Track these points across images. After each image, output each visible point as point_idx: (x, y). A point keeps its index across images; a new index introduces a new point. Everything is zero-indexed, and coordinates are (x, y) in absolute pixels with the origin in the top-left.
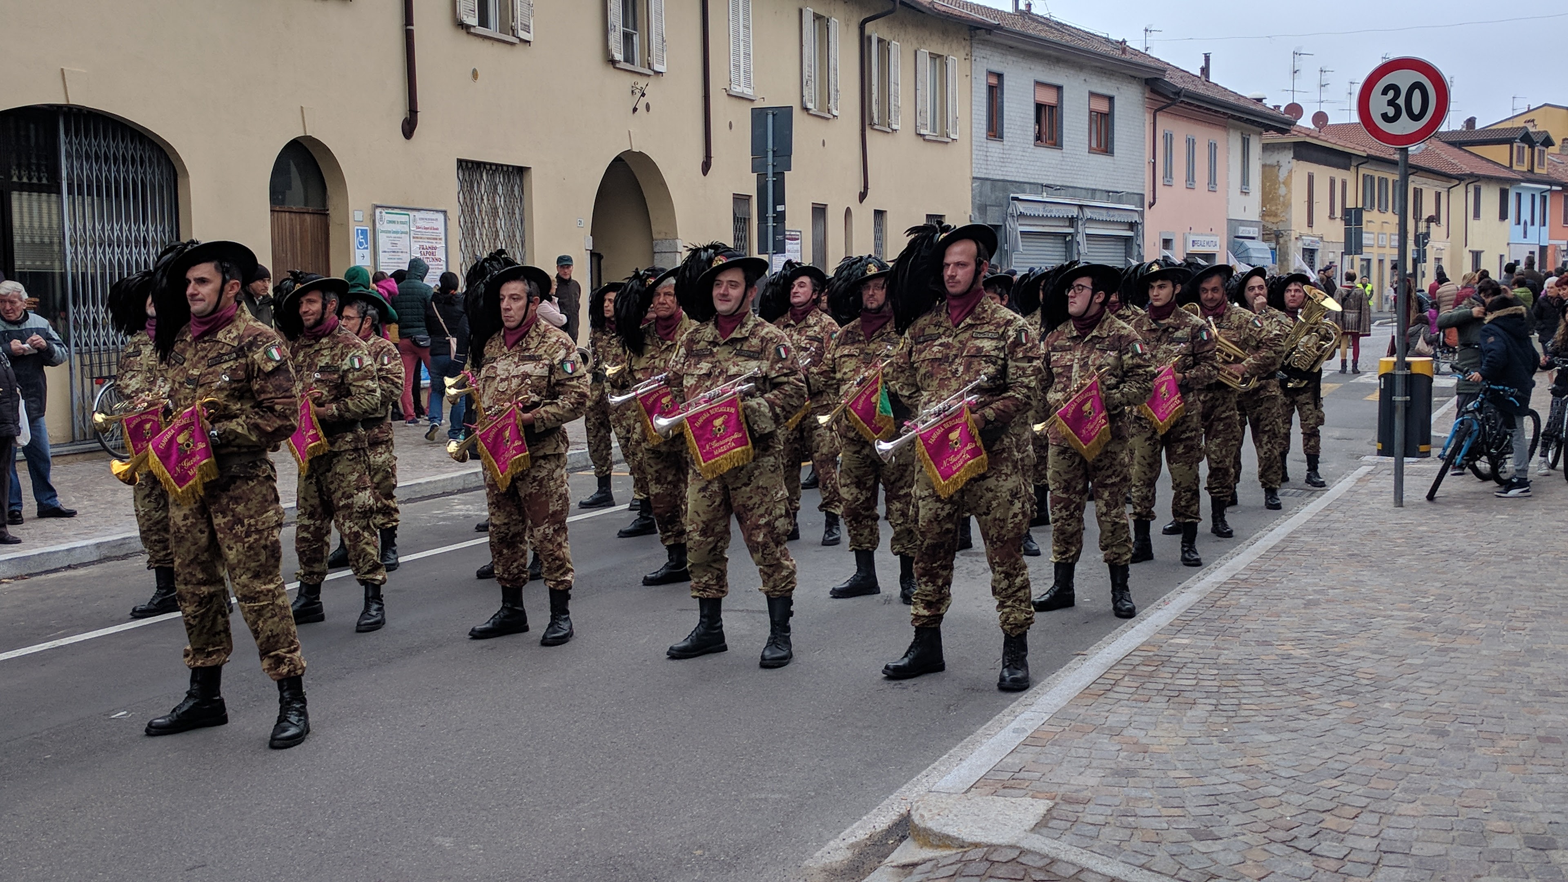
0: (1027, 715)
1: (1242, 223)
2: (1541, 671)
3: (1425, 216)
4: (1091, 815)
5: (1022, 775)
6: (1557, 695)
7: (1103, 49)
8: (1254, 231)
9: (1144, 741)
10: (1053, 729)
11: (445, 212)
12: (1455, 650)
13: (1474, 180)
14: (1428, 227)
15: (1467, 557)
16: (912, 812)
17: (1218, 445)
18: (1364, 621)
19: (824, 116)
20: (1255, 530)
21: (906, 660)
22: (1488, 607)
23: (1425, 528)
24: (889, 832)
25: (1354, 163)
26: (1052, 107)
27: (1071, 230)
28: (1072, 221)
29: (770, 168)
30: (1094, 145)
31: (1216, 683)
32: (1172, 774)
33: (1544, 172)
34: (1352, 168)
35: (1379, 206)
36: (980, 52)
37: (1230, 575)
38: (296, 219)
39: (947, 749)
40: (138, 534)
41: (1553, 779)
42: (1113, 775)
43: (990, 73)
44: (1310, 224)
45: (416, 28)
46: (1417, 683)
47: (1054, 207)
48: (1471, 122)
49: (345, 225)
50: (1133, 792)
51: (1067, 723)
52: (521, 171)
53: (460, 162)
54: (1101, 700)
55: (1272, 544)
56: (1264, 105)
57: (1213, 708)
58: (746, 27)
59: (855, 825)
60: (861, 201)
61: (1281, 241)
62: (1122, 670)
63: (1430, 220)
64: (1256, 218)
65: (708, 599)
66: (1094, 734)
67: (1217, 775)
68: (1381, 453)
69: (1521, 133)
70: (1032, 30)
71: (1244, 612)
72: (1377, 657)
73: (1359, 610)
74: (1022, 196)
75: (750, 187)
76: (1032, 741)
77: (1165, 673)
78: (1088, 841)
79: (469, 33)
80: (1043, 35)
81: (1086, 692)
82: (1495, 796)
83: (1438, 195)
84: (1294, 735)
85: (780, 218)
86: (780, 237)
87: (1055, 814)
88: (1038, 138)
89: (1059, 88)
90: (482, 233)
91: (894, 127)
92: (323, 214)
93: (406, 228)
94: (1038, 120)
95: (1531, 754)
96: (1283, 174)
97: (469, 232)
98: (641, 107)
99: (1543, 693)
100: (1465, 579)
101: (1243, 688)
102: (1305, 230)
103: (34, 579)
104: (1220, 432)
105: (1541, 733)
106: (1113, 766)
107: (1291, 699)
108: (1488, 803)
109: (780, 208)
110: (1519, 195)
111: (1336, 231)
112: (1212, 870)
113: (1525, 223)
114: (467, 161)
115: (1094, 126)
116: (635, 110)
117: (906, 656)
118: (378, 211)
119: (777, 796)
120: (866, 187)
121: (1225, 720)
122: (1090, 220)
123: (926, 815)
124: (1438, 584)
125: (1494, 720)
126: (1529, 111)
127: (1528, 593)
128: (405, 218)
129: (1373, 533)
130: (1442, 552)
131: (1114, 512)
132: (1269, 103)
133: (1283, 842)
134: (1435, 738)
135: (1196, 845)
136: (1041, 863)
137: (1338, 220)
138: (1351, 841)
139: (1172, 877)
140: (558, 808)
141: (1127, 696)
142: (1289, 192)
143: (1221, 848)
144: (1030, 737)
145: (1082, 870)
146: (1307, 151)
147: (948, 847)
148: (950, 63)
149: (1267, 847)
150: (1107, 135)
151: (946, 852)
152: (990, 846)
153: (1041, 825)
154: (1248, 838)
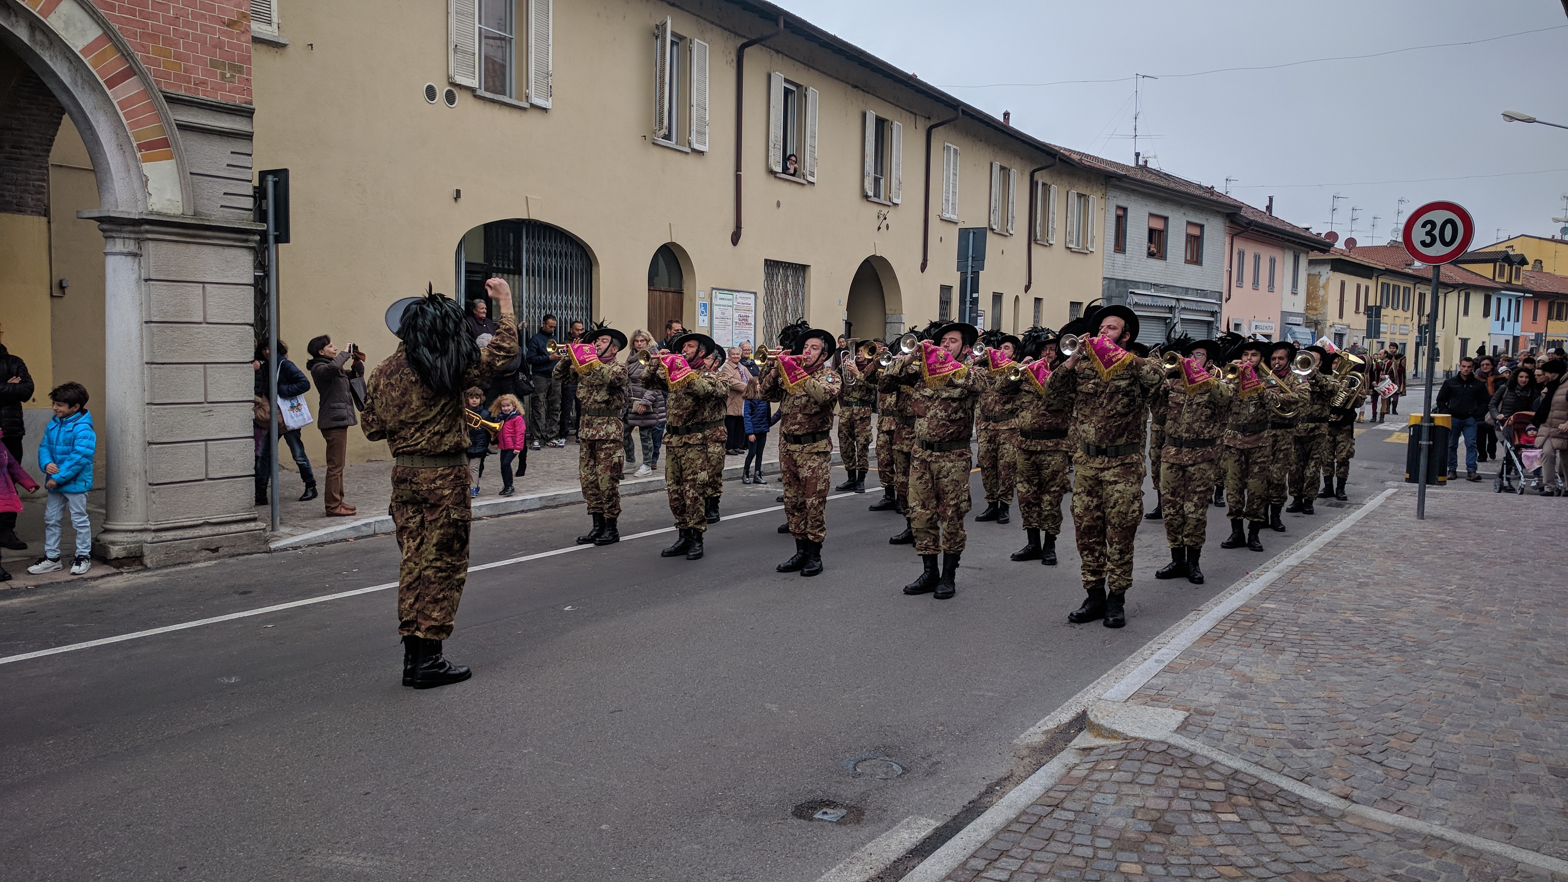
0: (1162, 650)
1: (1291, 314)
2: (1546, 645)
4: (1217, 723)
5: (1164, 692)
7: (1198, 192)
8: (1299, 320)
9: (1250, 675)
10: (1183, 662)
11: (755, 293)
12: (1477, 625)
13: (1466, 289)
15: (1479, 559)
16: (1089, 713)
18: (1403, 599)
19: (1004, 234)
21: (1084, 609)
23: (1442, 536)
24: (1070, 724)
25: (1375, 275)
26: (1160, 232)
27: (1172, 316)
28: (1171, 309)
29: (970, 268)
30: (1189, 258)
31: (1298, 637)
32: (1273, 699)
33: (1520, 283)
34: (1374, 278)
36: (1112, 193)
37: (1300, 560)
38: (663, 295)
39: (1106, 671)
42: (1229, 697)
43: (1118, 207)
44: (1341, 316)
45: (742, 173)
46: (1450, 647)
47: (1159, 300)
49: (693, 300)
50: (1245, 710)
51: (1193, 658)
52: (804, 268)
53: (766, 260)
54: (1215, 643)
55: (1328, 540)
56: (1311, 233)
57: (1297, 654)
59: (1046, 718)
60: (1026, 292)
61: (1319, 327)
62: (1229, 624)
64: (1302, 311)
66: (1213, 667)
67: (1306, 702)
68: (1408, 480)
69: (1503, 255)
70: (1149, 178)
71: (1313, 588)
72: (1418, 626)
73: (1398, 591)
74: (1137, 291)
75: (954, 281)
76: (1169, 669)
77: (1260, 627)
78: (1216, 743)
79: (776, 177)
80: (1156, 182)
81: (1204, 637)
82: (1521, 735)
84: (1360, 678)
85: (975, 302)
86: (975, 315)
87: (1190, 722)
89: (1166, 219)
90: (778, 308)
91: (1051, 242)
92: (680, 292)
93: (730, 303)
94: (1150, 240)
95: (1547, 705)
96: (1322, 281)
97: (769, 307)
98: (883, 227)
99: (1551, 661)
100: (1478, 574)
101: (1318, 642)
102: (1337, 320)
103: (502, 518)
106: (1229, 691)
107: (1355, 652)
108: (1516, 739)
109: (975, 295)
110: (1499, 300)
111: (1360, 322)
112: (1308, 770)
113: (1503, 319)
114: (771, 261)
115: (1189, 245)
116: (879, 228)
117: (1082, 607)
118: (714, 292)
119: (990, 694)
120: (1030, 282)
121: (1307, 664)
122: (1184, 309)
123: (1099, 715)
124: (1458, 577)
125: (1513, 679)
126: (1509, 239)
127: (1528, 587)
128: (730, 297)
129: (1404, 537)
130: (1458, 553)
132: (1314, 231)
133: (1360, 755)
134: (1469, 688)
135: (1295, 751)
136: (1184, 755)
137: (1362, 314)
138: (1412, 759)
139: (1279, 773)
140: (845, 691)
141: (1234, 642)
142: (1327, 293)
143: (1313, 754)
144: (1168, 666)
145: (1213, 763)
146: (1341, 265)
147: (1116, 738)
148: (1091, 200)
149: (1348, 757)
150: (1198, 251)
151: (1114, 742)
152: (1146, 740)
153: (1182, 728)
154: (1333, 749)
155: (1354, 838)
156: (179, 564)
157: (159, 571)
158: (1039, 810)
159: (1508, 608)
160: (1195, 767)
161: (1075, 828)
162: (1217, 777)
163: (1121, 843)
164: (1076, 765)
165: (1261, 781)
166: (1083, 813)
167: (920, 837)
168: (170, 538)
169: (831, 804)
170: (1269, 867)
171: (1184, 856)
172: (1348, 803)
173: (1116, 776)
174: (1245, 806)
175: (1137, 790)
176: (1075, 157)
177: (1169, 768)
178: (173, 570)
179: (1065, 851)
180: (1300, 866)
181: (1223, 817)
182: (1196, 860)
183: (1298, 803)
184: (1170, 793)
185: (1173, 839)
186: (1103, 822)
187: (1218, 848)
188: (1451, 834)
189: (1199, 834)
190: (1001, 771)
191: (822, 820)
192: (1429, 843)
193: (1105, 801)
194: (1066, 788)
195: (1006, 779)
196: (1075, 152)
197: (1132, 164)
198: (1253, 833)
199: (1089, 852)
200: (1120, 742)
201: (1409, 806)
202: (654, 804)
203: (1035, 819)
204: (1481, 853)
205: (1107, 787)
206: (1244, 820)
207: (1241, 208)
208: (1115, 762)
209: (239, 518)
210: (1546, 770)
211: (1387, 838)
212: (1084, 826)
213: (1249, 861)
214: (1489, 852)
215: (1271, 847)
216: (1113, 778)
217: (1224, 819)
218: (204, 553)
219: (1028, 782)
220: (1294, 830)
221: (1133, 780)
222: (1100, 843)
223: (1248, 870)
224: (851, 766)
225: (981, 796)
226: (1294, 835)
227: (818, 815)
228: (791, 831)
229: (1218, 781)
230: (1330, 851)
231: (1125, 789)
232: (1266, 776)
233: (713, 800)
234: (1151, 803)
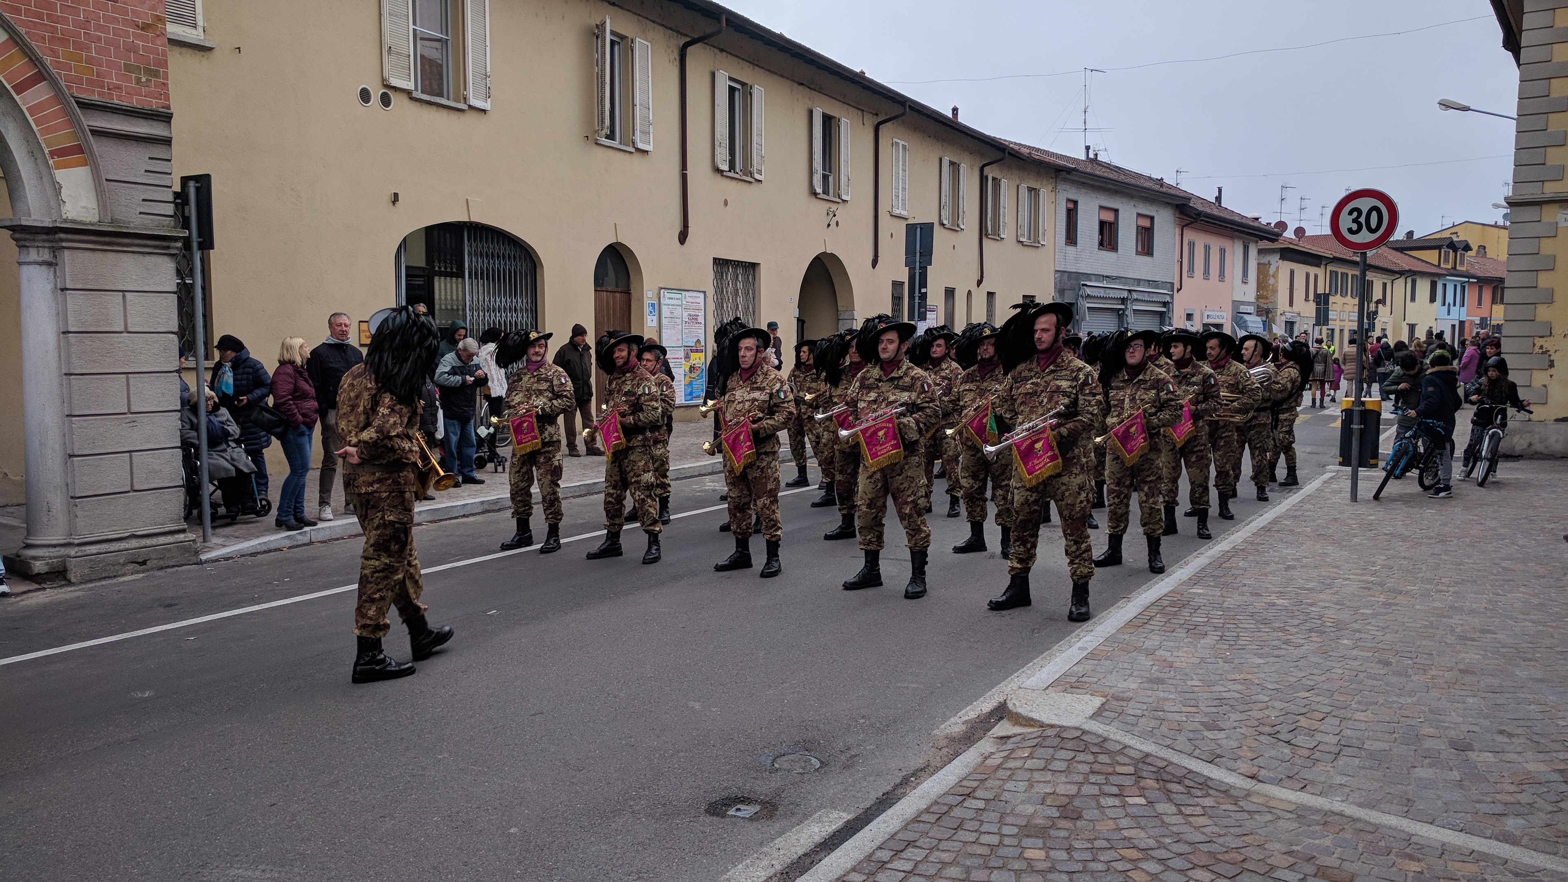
0: (1088, 638)
1: (1242, 303)
2: (1461, 622)
3: (1375, 299)
4: (1133, 709)
5: (1083, 679)
6: (1473, 640)
7: (1147, 184)
8: (1251, 309)
9: (1170, 659)
10: (1106, 648)
11: (705, 292)
12: (1396, 604)
13: (1412, 274)
14: (1377, 307)
16: (1008, 702)
17: (1220, 456)
18: (1328, 581)
19: (955, 229)
20: (1248, 516)
21: (1004, 597)
22: (1421, 575)
23: (1373, 518)
24: (991, 713)
25: (1324, 263)
26: (1111, 224)
27: (1123, 307)
28: (1123, 301)
29: (918, 264)
30: (1140, 249)
31: (1221, 621)
32: (1189, 683)
33: (1464, 269)
34: (1322, 266)
35: (1341, 292)
36: (1062, 186)
37: (1231, 546)
38: (611, 295)
39: (1032, 659)
40: (509, 495)
41: (1471, 700)
42: (1148, 682)
43: (1069, 201)
44: (1291, 304)
45: (688, 172)
46: (1368, 627)
47: (1111, 291)
48: (1410, 234)
49: (641, 300)
50: (1162, 695)
51: (1117, 645)
52: (754, 266)
53: (715, 259)
54: (1140, 630)
55: (1262, 525)
56: (1260, 223)
57: (1219, 638)
58: (904, 170)
59: (968, 708)
60: (978, 286)
61: (1270, 316)
62: (1155, 610)
63: (1378, 302)
64: (1250, 301)
65: (871, 551)
66: (1135, 653)
67: (1222, 685)
68: (1341, 464)
69: (1448, 242)
70: (1099, 171)
71: (1241, 572)
72: (1338, 607)
73: (1324, 574)
74: (1089, 283)
75: (904, 277)
76: (1092, 656)
77: (1185, 613)
78: (1130, 727)
79: (722, 175)
80: (1106, 174)
81: (1129, 624)
82: (1427, 710)
83: (1385, 285)
84: (1277, 660)
85: (923, 297)
86: (923, 310)
87: (1107, 708)
88: (1101, 244)
89: (1116, 211)
90: (728, 306)
91: (1002, 236)
92: (628, 293)
93: (679, 302)
94: (1101, 232)
95: (1454, 681)
96: (1272, 270)
97: (719, 306)
98: (833, 223)
99: (1463, 638)
100: (1403, 554)
101: (1240, 625)
102: (1287, 308)
103: (443, 523)
104: (1222, 447)
105: (1461, 666)
106: (1148, 676)
107: (1275, 634)
108: (1421, 715)
109: (923, 290)
110: (1445, 285)
111: (1309, 309)
112: (1218, 751)
113: (1449, 304)
114: (719, 259)
115: (1140, 237)
116: (829, 225)
117: (1004, 594)
118: (662, 291)
119: (915, 685)
120: (982, 277)
121: (1227, 647)
122: (1137, 300)
123: (1017, 704)
124: (1383, 557)
125: (1425, 656)
126: (1454, 226)
128: (679, 296)
129: (1335, 520)
130: (1386, 535)
131: (1151, 500)
132: (1263, 221)
133: (1269, 735)
134: (1381, 666)
135: (1206, 733)
136: (1097, 741)
137: (1311, 302)
138: (1319, 737)
139: (1189, 755)
140: (770, 686)
141: (1158, 628)
142: (1277, 282)
143: (1224, 736)
144: (1091, 653)
145: (1125, 747)
146: (1290, 254)
147: (1032, 726)
148: (1041, 193)
149: (1257, 737)
150: (1148, 243)
151: (1031, 730)
152: (1061, 727)
153: (1097, 715)
154: (1244, 730)
155: (1256, 816)
156: (104, 578)
157: (83, 586)
158: (951, 800)
159: (1428, 586)
160: (1108, 752)
161: (985, 817)
162: (1127, 761)
163: (1028, 830)
164: (992, 753)
165: (1171, 763)
166: (993, 802)
167: (830, 830)
168: (95, 552)
169: (746, 800)
170: (1170, 848)
171: (1089, 840)
172: (1254, 782)
173: (1029, 764)
174: (1153, 789)
175: (1049, 776)
176: (1025, 151)
177: (1082, 754)
178: (98, 584)
179: (971, 839)
180: (1200, 846)
181: (1130, 800)
182: (1098, 844)
183: (1205, 784)
184: (1080, 779)
185: (1079, 823)
186: (1013, 810)
187: (1123, 831)
188: (1351, 810)
189: (1106, 818)
190: (919, 762)
191: (735, 816)
192: (1327, 818)
193: (1016, 789)
194: (979, 777)
195: (922, 770)
196: (1025, 146)
197: (1083, 157)
198: (1158, 816)
199: (994, 840)
200: (1036, 729)
201: (1312, 782)
202: (566, 806)
203: (946, 808)
204: (1377, 827)
205: (1019, 775)
206: (1150, 803)
207: (1190, 199)
208: (1029, 750)
209: (167, 529)
210: (1447, 744)
211: (1289, 815)
212: (992, 814)
213: (1152, 843)
214: (1385, 826)
215: (1175, 829)
216: (1026, 766)
217: (1131, 802)
218: (131, 567)
219: (942, 772)
220: (1199, 810)
221: (1046, 767)
222: (1006, 830)
223: (1150, 852)
224: (769, 761)
225: (896, 787)
226: (1198, 815)
227: (731, 812)
228: (702, 828)
229: (1129, 765)
230: (1232, 830)
231: (1037, 776)
232: (1175, 758)
233: (626, 800)
234: (1061, 789)
